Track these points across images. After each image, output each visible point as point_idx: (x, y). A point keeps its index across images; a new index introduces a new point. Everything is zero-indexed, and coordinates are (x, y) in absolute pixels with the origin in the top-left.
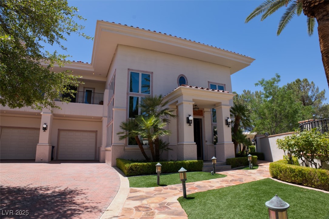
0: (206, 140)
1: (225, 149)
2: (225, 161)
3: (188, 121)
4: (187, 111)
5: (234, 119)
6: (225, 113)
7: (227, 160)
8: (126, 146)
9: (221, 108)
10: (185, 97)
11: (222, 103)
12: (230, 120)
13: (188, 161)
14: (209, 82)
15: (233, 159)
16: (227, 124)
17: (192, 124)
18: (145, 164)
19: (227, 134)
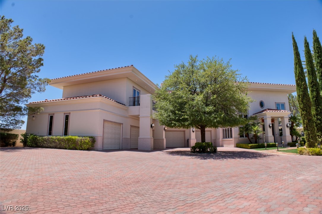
0: (276, 134)
1: (287, 138)
2: (287, 144)
3: (270, 127)
4: (268, 122)
5: (290, 123)
6: (287, 121)
7: (288, 143)
8: (239, 138)
9: (284, 119)
10: (268, 116)
11: (285, 117)
12: (288, 125)
13: (271, 143)
14: (275, 103)
15: (291, 143)
16: (287, 126)
17: (271, 128)
18: (256, 144)
19: (287, 131)
